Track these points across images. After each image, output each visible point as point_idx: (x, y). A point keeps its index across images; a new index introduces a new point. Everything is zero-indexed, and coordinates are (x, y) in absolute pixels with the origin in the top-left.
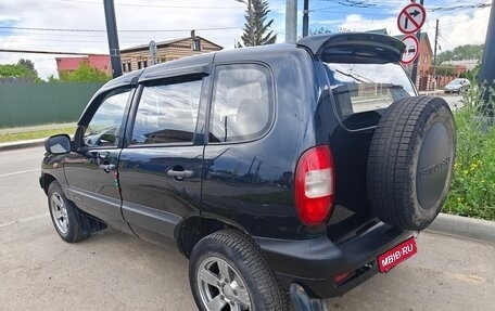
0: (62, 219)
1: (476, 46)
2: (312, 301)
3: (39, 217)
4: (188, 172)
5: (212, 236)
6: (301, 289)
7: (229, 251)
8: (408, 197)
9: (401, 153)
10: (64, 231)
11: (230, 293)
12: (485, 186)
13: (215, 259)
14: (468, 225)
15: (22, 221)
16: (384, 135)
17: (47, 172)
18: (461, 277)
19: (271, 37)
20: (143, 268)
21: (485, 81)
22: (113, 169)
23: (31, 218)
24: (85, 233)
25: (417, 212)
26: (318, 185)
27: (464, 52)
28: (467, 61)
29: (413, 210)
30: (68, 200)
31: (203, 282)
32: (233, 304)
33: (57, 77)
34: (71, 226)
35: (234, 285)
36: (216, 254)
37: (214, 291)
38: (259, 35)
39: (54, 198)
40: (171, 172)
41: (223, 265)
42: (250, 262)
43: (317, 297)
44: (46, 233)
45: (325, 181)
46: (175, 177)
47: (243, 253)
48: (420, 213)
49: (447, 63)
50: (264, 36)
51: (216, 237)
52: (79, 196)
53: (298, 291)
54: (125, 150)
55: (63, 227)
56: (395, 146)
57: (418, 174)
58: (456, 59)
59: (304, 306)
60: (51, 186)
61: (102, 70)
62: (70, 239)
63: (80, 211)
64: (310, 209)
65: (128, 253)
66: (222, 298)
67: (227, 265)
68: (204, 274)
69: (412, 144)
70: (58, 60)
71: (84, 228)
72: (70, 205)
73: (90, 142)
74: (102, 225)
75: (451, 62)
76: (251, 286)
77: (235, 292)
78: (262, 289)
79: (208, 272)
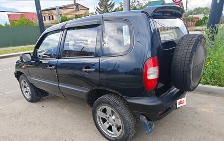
0: (27, 92)
1: (203, 8)
2: (149, 122)
3: (14, 91)
4: (93, 70)
5: (104, 97)
6: (145, 117)
7: (112, 103)
8: (189, 78)
9: (187, 59)
10: (29, 97)
11: (112, 121)
12: (213, 71)
13: (105, 107)
14: (206, 88)
15: (6, 93)
16: (179, 51)
17: (19, 70)
18: (204, 110)
19: (112, 3)
20: (67, 112)
21: (211, 25)
22: (54, 69)
23: (10, 92)
24: (39, 98)
25: (192, 84)
26: (153, 73)
27: (198, 11)
28: (199, 15)
29: (191, 83)
30: (30, 83)
31: (99, 117)
32: (113, 125)
33: (9, 23)
34: (32, 95)
35: (113, 117)
36: (106, 104)
37: (104, 120)
38: (107, 3)
39: (23, 82)
40: (84, 69)
41: (109, 109)
42: (121, 107)
43: (151, 121)
44: (19, 99)
45: (155, 72)
46: (86, 72)
47: (118, 104)
48: (193, 84)
49: (191, 16)
50: (109, 3)
51: (105, 97)
52: (36, 81)
53: (143, 118)
54: (60, 60)
55: (28, 96)
56: (184, 56)
57: (193, 68)
58: (194, 14)
59: (146, 125)
60: (21, 77)
61: (31, 20)
62: (31, 101)
63: (36, 88)
64: (149, 84)
65: (59, 106)
66: (108, 123)
67: (111, 109)
68: (100, 114)
69: (192, 55)
70: (9, 15)
71: (38, 95)
72: (31, 85)
73: (40, 56)
74: (46, 94)
75: (193, 16)
76: (122, 117)
77: (114, 120)
78: (127, 118)
79: (101, 113)
